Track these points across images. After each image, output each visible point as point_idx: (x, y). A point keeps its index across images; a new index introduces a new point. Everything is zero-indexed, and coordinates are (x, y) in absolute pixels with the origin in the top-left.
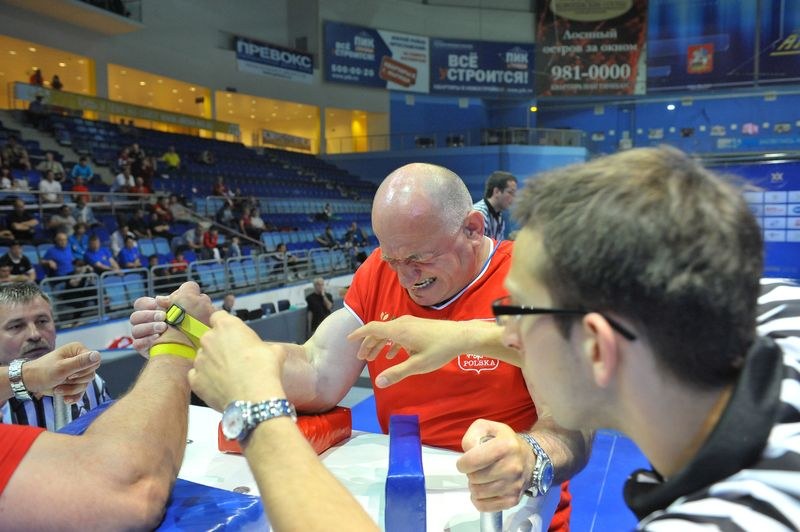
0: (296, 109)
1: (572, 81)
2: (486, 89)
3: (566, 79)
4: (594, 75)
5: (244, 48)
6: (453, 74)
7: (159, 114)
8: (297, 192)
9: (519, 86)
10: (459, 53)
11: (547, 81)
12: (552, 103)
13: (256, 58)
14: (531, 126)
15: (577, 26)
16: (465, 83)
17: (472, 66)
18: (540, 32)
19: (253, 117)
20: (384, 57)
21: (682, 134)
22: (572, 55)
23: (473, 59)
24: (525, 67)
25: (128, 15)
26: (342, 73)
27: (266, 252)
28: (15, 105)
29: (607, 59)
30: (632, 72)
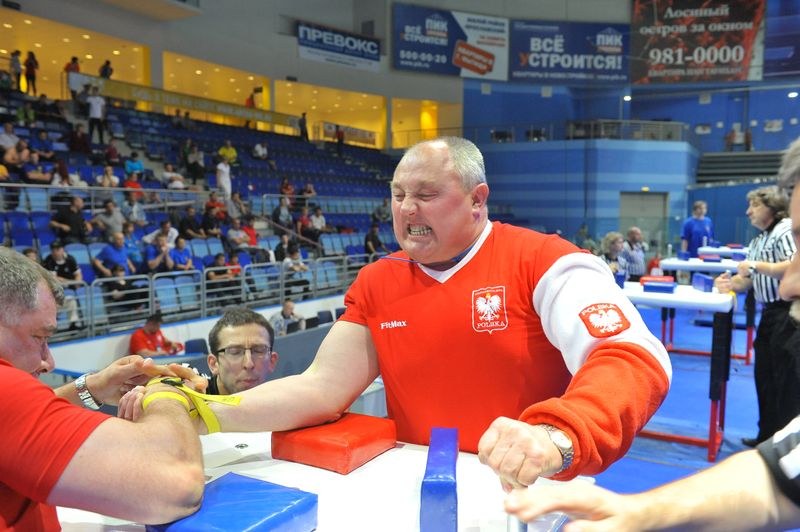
0: (360, 99)
1: (674, 66)
2: (572, 75)
3: (666, 64)
4: (699, 59)
5: (305, 33)
6: (535, 60)
7: (215, 105)
8: (359, 190)
9: (610, 72)
10: (542, 36)
11: (644, 67)
12: (651, 92)
13: (319, 44)
14: (623, 119)
16: (548, 69)
17: (557, 50)
18: (637, 11)
19: (314, 108)
20: (459, 41)
22: (673, 37)
23: (558, 43)
24: (619, 50)
26: (411, 60)
27: (325, 256)
28: (67, 97)
29: (717, 39)
30: (745, 55)
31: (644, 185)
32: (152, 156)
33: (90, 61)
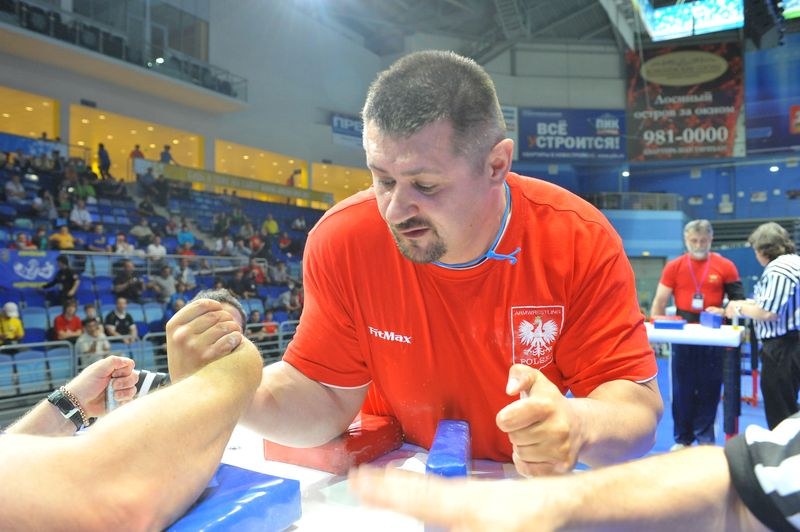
1: (666, 145)
2: (575, 155)
3: (660, 144)
4: (688, 138)
5: (339, 122)
6: (542, 142)
7: (260, 185)
9: (609, 151)
10: (548, 121)
11: (639, 146)
12: (646, 168)
13: (350, 131)
14: (623, 191)
15: (669, 91)
16: (554, 150)
17: (561, 133)
18: (631, 98)
19: (346, 187)
21: (787, 196)
22: (665, 118)
23: (562, 127)
24: (616, 132)
25: (235, 95)
28: (132, 178)
29: (703, 122)
30: (730, 135)
31: (646, 250)
32: (203, 228)
33: (152, 149)
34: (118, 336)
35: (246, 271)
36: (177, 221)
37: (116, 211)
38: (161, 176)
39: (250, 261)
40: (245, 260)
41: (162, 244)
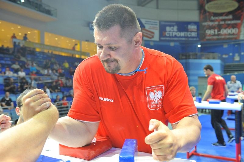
1: (215, 35)
2: (180, 39)
3: (211, 34)
4: (223, 33)
5: (92, 26)
6: (168, 34)
7: (62, 49)
9: (193, 37)
10: (170, 26)
11: (205, 35)
14: (198, 52)
15: (216, 15)
16: (172, 37)
17: (175, 31)
18: (201, 17)
20: (143, 28)
22: (214, 25)
23: (175, 28)
24: (195, 30)
25: (52, 15)
29: (228, 26)
30: (239, 31)
32: (40, 66)
33: (20, 35)
34: (6, 107)
35: (56, 82)
36: (30, 63)
37: (6, 59)
38: (23, 46)
39: (58, 78)
40: (56, 78)
41: (24, 71)
